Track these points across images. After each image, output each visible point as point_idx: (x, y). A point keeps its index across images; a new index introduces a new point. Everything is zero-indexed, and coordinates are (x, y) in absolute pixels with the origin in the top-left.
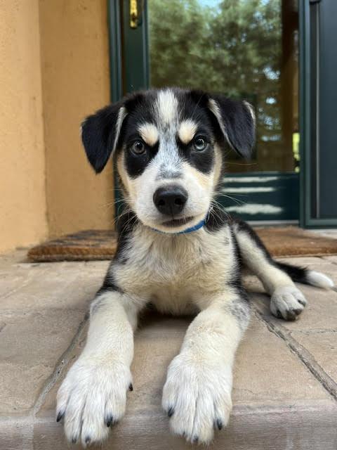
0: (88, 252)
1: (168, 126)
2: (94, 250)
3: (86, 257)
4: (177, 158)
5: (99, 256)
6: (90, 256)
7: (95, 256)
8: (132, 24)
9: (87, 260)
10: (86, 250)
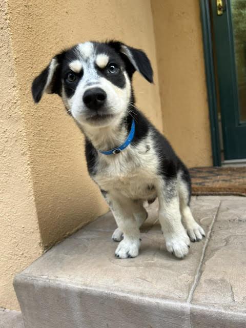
0: (198, 190)
1: (88, 58)
2: (201, 188)
3: (196, 193)
4: (97, 75)
5: (205, 193)
6: (199, 192)
7: (203, 193)
8: (219, 13)
9: (198, 195)
10: (196, 188)
